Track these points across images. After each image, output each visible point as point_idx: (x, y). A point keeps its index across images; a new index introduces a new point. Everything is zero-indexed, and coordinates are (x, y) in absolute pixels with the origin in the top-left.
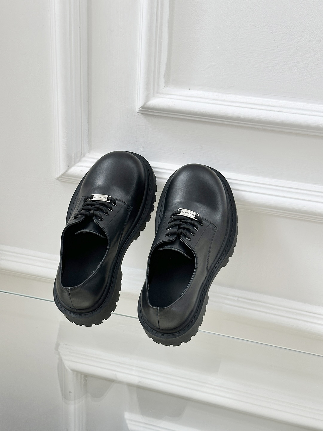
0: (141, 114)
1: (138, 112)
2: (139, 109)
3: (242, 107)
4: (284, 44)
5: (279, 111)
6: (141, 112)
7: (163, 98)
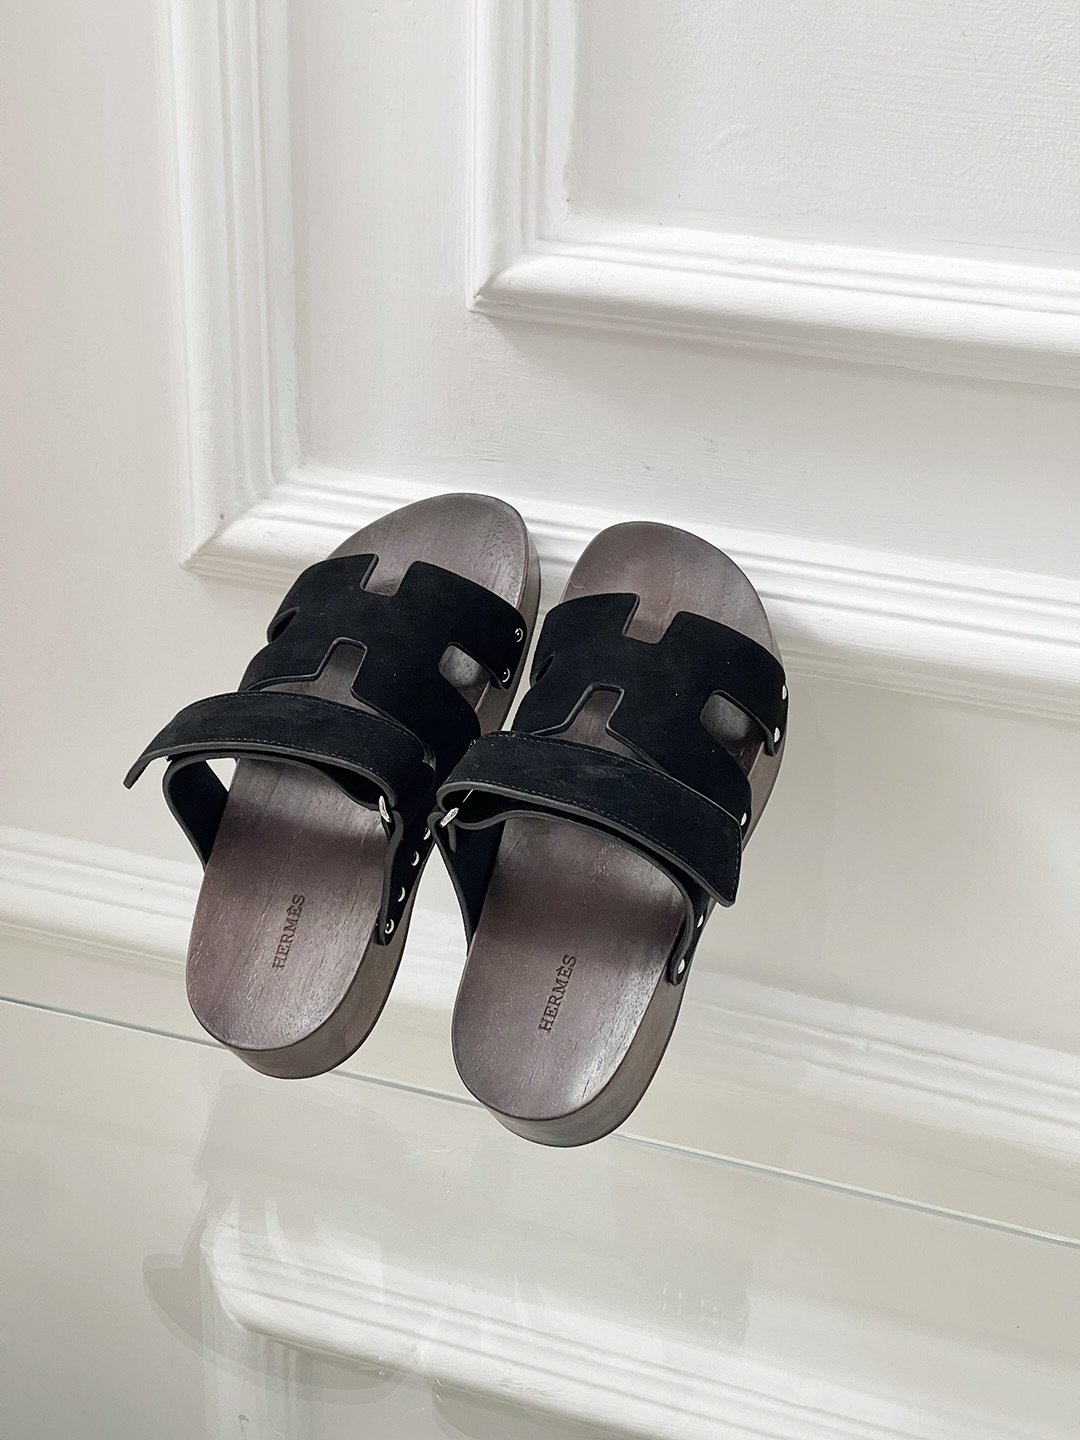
0: (485, 320)
1: (472, 309)
2: (475, 297)
3: (848, 288)
4: (1002, 50)
5: (984, 303)
6: (482, 310)
7: (561, 255)
